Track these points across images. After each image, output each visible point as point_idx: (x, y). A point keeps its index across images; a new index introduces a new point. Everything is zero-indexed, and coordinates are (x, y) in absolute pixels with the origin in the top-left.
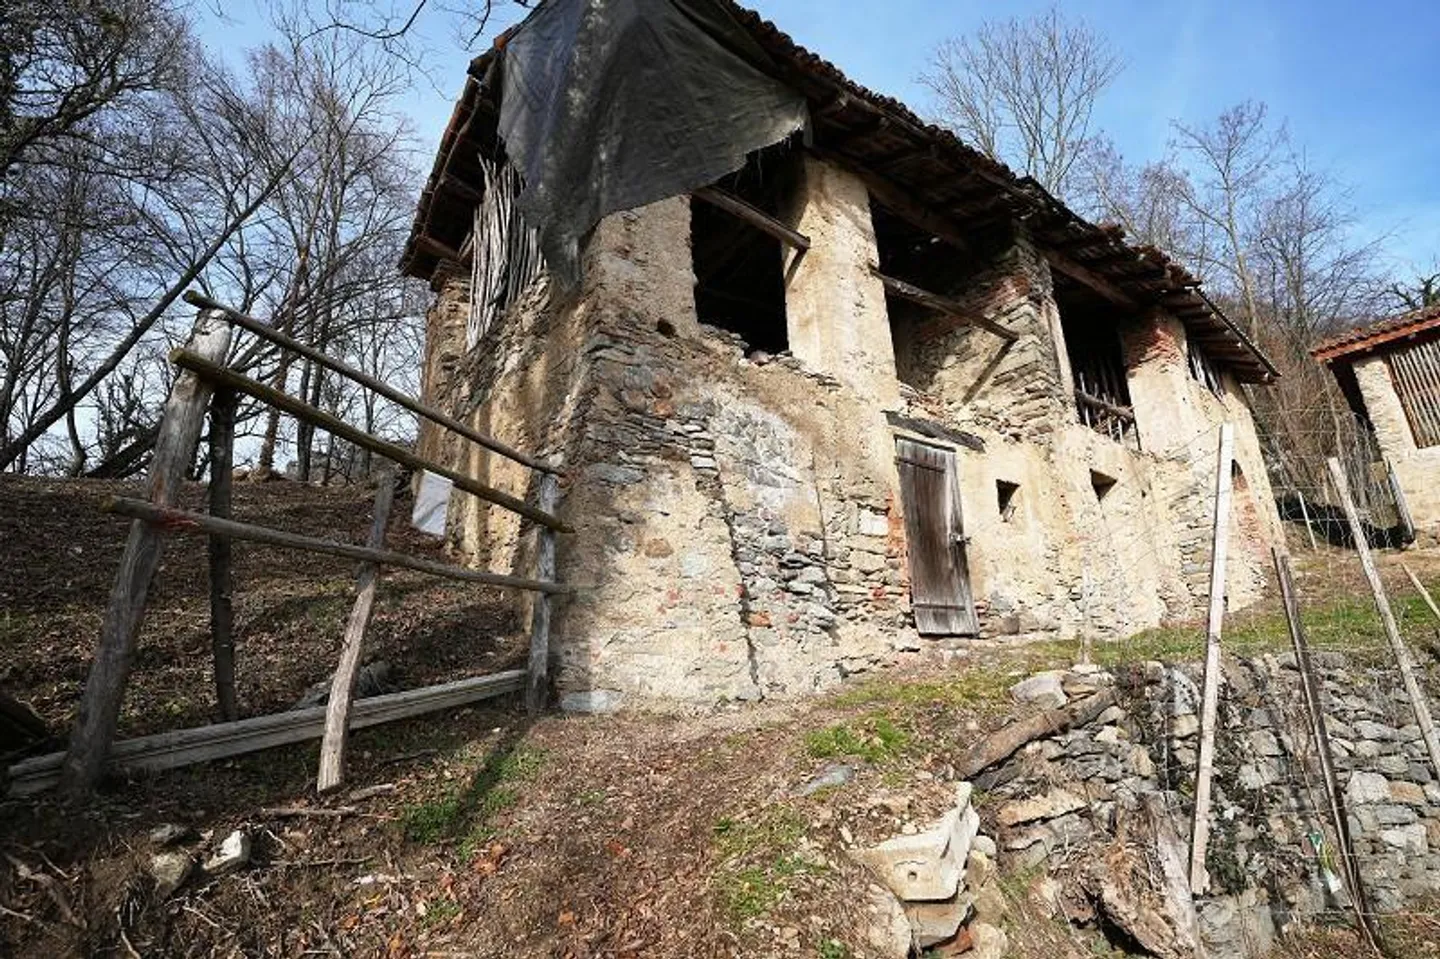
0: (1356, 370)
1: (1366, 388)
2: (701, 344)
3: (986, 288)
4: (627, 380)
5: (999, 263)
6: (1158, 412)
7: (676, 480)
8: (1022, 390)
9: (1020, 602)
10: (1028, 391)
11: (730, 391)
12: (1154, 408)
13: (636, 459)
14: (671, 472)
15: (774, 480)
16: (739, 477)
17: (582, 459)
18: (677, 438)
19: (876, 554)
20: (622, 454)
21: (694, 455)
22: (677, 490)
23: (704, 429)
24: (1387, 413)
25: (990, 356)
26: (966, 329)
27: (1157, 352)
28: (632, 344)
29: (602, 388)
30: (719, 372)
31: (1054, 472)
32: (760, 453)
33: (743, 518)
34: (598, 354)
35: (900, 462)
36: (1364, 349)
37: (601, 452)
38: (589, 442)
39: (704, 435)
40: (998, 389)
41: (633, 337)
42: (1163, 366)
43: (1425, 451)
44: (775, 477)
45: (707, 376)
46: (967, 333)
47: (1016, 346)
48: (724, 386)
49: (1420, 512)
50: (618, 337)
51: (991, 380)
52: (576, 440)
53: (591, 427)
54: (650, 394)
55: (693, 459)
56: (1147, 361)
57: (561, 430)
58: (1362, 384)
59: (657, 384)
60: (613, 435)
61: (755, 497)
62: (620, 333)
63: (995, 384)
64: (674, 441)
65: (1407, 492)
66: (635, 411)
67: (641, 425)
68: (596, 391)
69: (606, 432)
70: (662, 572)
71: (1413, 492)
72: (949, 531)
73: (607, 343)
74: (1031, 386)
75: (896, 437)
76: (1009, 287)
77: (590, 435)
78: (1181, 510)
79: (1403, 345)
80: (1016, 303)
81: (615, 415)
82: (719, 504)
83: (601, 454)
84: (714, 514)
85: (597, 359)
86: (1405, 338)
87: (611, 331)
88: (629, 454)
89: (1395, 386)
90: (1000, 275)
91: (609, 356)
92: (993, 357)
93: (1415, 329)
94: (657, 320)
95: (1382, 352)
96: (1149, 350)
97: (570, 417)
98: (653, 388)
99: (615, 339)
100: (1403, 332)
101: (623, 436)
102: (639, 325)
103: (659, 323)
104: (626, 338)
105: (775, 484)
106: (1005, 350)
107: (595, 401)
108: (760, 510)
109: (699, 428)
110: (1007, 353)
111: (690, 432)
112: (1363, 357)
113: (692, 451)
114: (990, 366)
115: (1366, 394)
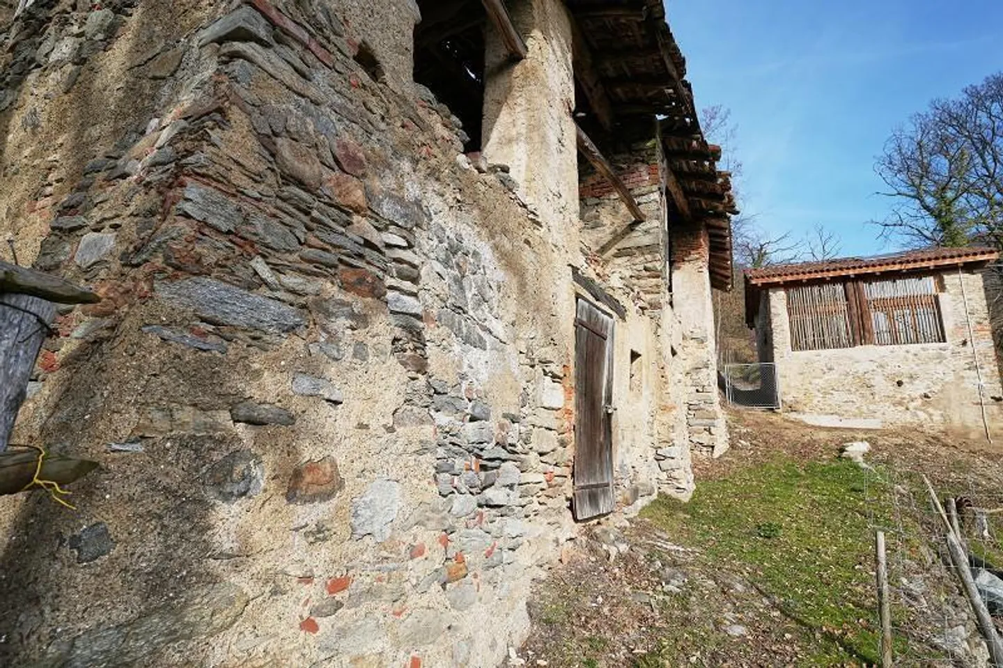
0: (771, 293)
1: (774, 307)
2: (414, 110)
3: (622, 169)
4: (292, 121)
5: (636, 151)
6: (690, 301)
7: (361, 334)
8: (641, 268)
9: (633, 467)
10: (646, 269)
11: (442, 195)
12: (688, 297)
13: (291, 280)
14: (352, 316)
15: (481, 338)
16: (444, 330)
17: (159, 261)
18: (367, 251)
19: (551, 430)
20: (259, 265)
21: (391, 288)
22: (360, 351)
23: (410, 246)
24: (781, 325)
25: (616, 230)
26: (597, 201)
27: (697, 256)
28: (310, 58)
29: (235, 115)
30: (433, 162)
31: (659, 346)
32: (469, 295)
33: (444, 398)
34: (238, 46)
35: (578, 324)
36: (779, 282)
37: (210, 251)
38: (182, 224)
39: (407, 255)
40: (618, 261)
41: (313, 46)
42: (701, 267)
43: (796, 353)
44: (482, 334)
45: (418, 161)
46: (597, 205)
47: (642, 227)
48: (437, 186)
49: (786, 390)
50: (286, 32)
51: (613, 251)
52: (152, 213)
53: (193, 190)
54: (331, 161)
55: (391, 295)
56: (689, 261)
57: (124, 184)
58: (772, 303)
59: (345, 147)
60: (246, 220)
61: (459, 366)
62: (291, 27)
63: (616, 256)
64: (361, 256)
65: (781, 376)
66: (300, 183)
67: (307, 213)
68: (220, 115)
69: (230, 209)
70: (319, 534)
71: (785, 377)
72: (603, 402)
73: (262, 33)
74: (649, 265)
75: (578, 296)
76: (644, 173)
77: (188, 207)
78: (693, 377)
79: (797, 284)
80: (646, 189)
81: (257, 178)
82: (422, 379)
83: (211, 258)
84: (416, 400)
85: (235, 55)
86: (801, 280)
87: (274, 13)
88: (276, 268)
89: (789, 309)
90: (637, 161)
91: (259, 59)
92: (619, 231)
93: (807, 277)
94: (358, 40)
95: (787, 286)
96: (692, 252)
97: (147, 160)
98: (339, 153)
99: (280, 37)
100: (801, 277)
101: (266, 228)
102: (327, 32)
103: (360, 46)
104: (301, 42)
105: (480, 344)
106: (631, 227)
107: (215, 135)
108: (465, 385)
109: (405, 244)
110: (632, 230)
111: (389, 246)
112: (776, 286)
113: (389, 281)
114: (614, 239)
115: (773, 310)
